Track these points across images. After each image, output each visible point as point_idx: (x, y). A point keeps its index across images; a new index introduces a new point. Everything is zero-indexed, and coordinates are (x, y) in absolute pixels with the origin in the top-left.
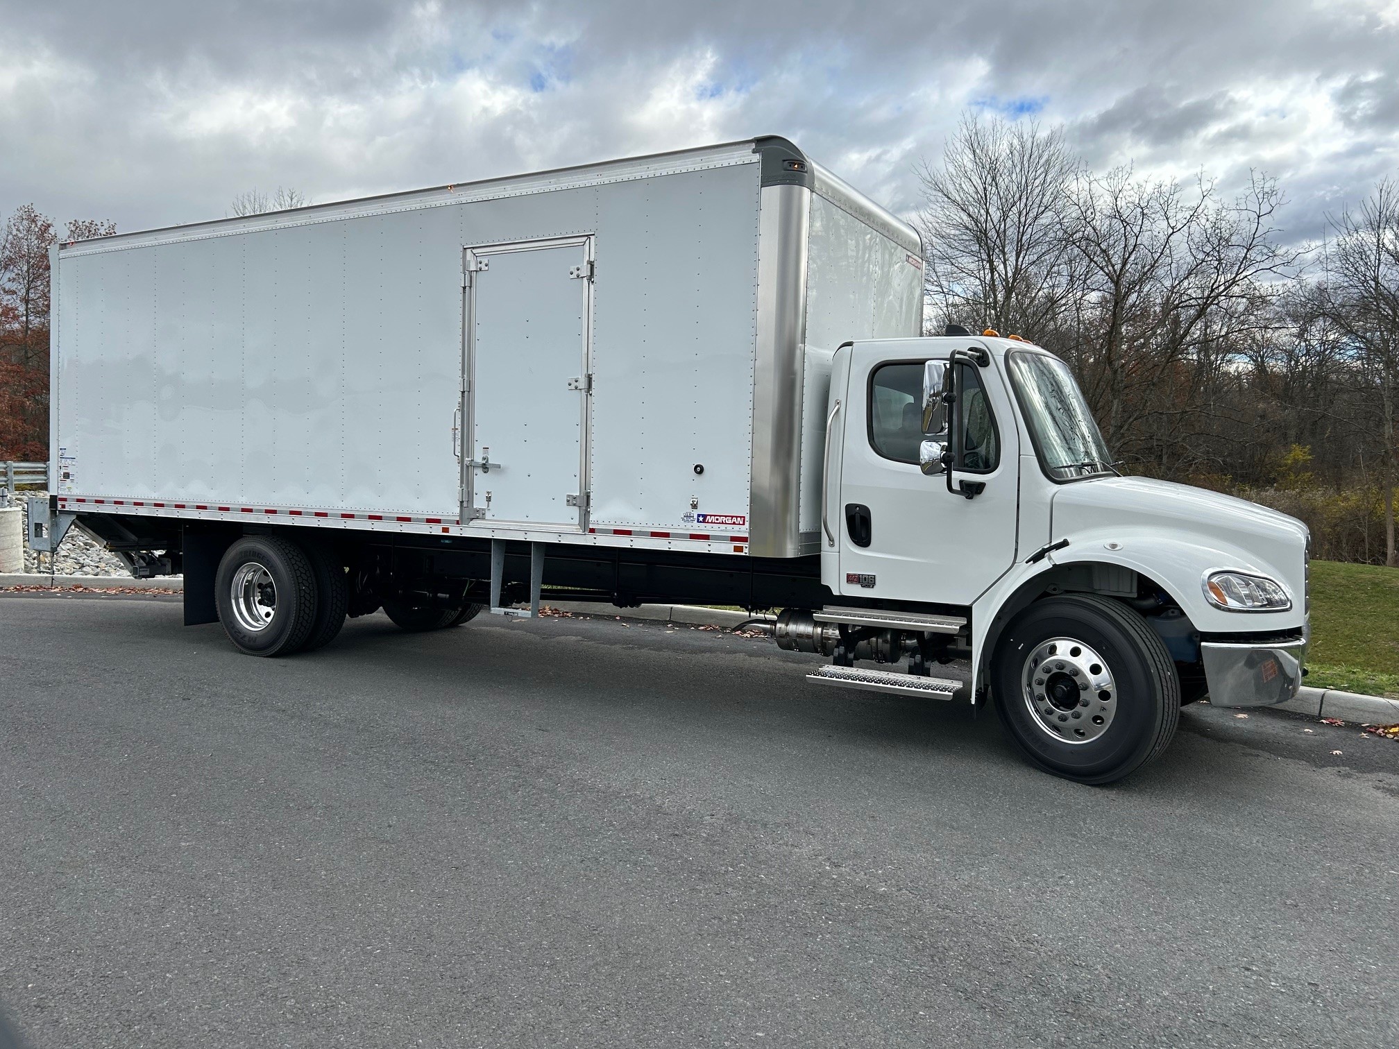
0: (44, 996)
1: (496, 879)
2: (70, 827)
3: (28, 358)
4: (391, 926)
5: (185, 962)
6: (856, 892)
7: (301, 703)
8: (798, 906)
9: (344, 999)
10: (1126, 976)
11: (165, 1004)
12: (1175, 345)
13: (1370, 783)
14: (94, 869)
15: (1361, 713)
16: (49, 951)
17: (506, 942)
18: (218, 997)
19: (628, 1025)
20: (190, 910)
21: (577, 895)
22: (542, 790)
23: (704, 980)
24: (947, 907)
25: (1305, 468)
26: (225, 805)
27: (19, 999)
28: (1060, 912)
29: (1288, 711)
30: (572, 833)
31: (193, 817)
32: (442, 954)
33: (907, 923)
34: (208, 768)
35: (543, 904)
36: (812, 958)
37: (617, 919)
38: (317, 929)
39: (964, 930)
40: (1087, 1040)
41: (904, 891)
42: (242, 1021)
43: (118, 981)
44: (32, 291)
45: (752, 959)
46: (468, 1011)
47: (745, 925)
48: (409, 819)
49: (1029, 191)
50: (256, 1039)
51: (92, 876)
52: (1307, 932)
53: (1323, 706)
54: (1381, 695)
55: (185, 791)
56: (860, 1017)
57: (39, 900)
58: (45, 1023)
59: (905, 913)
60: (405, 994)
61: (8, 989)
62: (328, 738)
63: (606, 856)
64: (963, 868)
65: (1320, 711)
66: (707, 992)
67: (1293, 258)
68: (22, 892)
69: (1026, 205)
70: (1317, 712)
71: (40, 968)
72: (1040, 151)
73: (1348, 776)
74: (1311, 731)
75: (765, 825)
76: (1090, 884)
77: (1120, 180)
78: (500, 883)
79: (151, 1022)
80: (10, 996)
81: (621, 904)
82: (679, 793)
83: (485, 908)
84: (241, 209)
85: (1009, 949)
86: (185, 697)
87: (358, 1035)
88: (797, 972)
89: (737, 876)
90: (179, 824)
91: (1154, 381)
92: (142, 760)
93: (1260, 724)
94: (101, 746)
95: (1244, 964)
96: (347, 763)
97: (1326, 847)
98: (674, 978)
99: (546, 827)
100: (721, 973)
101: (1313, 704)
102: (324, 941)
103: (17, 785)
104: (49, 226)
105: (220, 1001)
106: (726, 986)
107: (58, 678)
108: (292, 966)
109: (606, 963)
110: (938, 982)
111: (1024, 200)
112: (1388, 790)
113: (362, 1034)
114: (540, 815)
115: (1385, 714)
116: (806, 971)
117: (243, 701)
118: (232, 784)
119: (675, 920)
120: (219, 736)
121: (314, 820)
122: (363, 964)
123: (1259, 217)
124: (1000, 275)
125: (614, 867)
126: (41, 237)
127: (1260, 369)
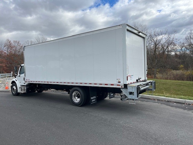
6: (128, 127)
8: (121, 129)
12: (164, 52)
13: (191, 112)
24: (139, 128)
25: (183, 68)
28: (153, 129)
29: (181, 103)
33: (135, 131)
39: (142, 131)
41: (134, 127)
44: (8, 50)
52: (183, 130)
65: (185, 102)
73: (188, 111)
74: (184, 105)
76: (157, 125)
93: (177, 104)
104: (11, 41)
126: (9, 43)
127: (176, 54)
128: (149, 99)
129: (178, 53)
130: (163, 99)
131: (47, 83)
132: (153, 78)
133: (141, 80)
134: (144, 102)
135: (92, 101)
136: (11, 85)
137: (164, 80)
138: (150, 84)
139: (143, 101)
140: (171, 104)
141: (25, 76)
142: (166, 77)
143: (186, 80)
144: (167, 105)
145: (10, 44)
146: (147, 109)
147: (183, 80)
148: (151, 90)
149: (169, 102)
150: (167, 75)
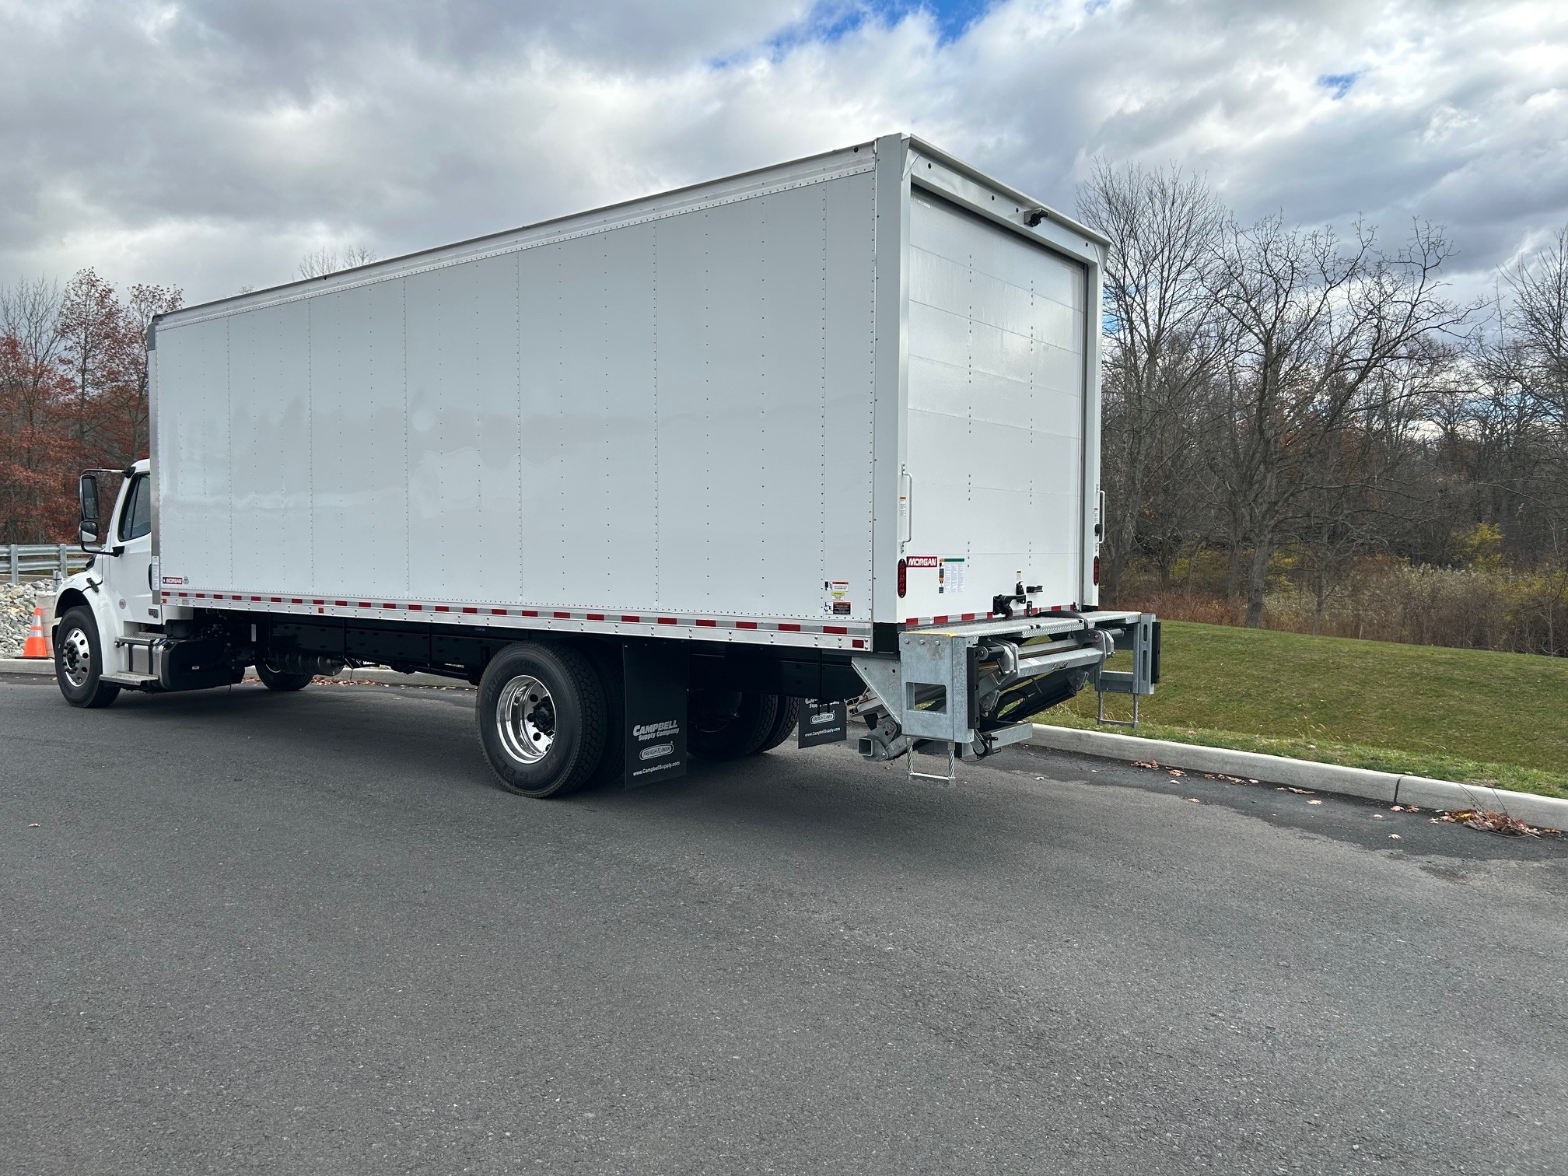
0: (94, 1021)
1: (520, 936)
2: (121, 889)
3: (84, 433)
4: (415, 972)
5: (223, 996)
6: (862, 951)
7: (351, 784)
8: (803, 961)
9: (364, 1026)
10: (1095, 1020)
11: (203, 1027)
13: (1419, 864)
14: (142, 924)
15: (1435, 798)
16: (100, 987)
17: (519, 986)
18: (250, 1022)
19: (618, 1049)
20: (230, 957)
21: (594, 949)
22: (579, 863)
23: (697, 1017)
24: (946, 963)
25: (1494, 549)
26: (269, 873)
27: (72, 1023)
28: (1055, 969)
29: (1364, 798)
30: (600, 899)
31: (238, 882)
32: (458, 994)
33: (903, 976)
34: (255, 841)
35: (559, 956)
36: (802, 1001)
37: (628, 969)
38: (346, 973)
39: (955, 982)
40: (1036, 1065)
41: (910, 950)
42: (271, 1041)
43: (162, 1010)
44: (90, 360)
45: (745, 1001)
46: (475, 1037)
47: (748, 975)
48: (445, 886)
49: (1172, 243)
50: (282, 1054)
51: (141, 929)
52: (1286, 988)
53: (1399, 792)
54: (1460, 781)
55: (231, 860)
56: (832, 1046)
57: (91, 948)
58: (95, 1041)
59: (903, 968)
60: (420, 1023)
61: (62, 1016)
62: (376, 815)
63: (630, 919)
64: (974, 932)
65: (1396, 797)
66: (697, 1026)
67: (1463, 314)
68: (75, 942)
69: (1169, 258)
70: (1393, 798)
71: (91, 1000)
72: (1184, 199)
73: (1399, 857)
74: (1380, 816)
75: (791, 895)
76: (1093, 947)
77: (1269, 231)
78: (523, 939)
79: (190, 1040)
80: (63, 1020)
81: (635, 957)
82: (714, 866)
83: (505, 959)
84: (309, 270)
85: (992, 997)
86: (237, 778)
87: (373, 1052)
88: (785, 1012)
89: (751, 936)
90: (225, 888)
91: (1312, 452)
92: (191, 833)
93: (1331, 810)
94: (152, 820)
95: (1211, 1012)
96: (391, 838)
97: (1344, 918)
98: (668, 1015)
99: (576, 894)
100: (714, 1011)
101: (1389, 789)
102: (351, 983)
103: (71, 854)
104: (110, 291)
105: (252, 1026)
106: (715, 1021)
107: (112, 760)
108: (320, 1001)
109: (609, 1002)
110: (915, 1021)
111: (1166, 253)
112: (1434, 870)
113: (377, 1051)
114: (573, 884)
115: (1458, 800)
116: (794, 1011)
117: (294, 782)
118: (278, 855)
119: (682, 971)
120: (268, 813)
121: (353, 886)
122: (384, 1001)
123: (1425, 270)
124: (1141, 335)
125: (635, 928)
126: (101, 302)
127: (1451, 436)
128: (1126, 763)
129: (1469, 430)
130: (1228, 769)
131: (314, 611)
132: (1242, 618)
133: (1040, 602)
134: (1071, 784)
135: (646, 754)
136: (58, 621)
137: (1317, 640)
138: (1108, 635)
139: (1065, 776)
140: (1282, 804)
141: (156, 550)
142: (1348, 613)
143: (1506, 648)
144: (1248, 811)
145: (111, 315)
146: (1072, 836)
147: (1479, 643)
148: (1125, 685)
149: (1268, 794)
150: (1357, 602)
